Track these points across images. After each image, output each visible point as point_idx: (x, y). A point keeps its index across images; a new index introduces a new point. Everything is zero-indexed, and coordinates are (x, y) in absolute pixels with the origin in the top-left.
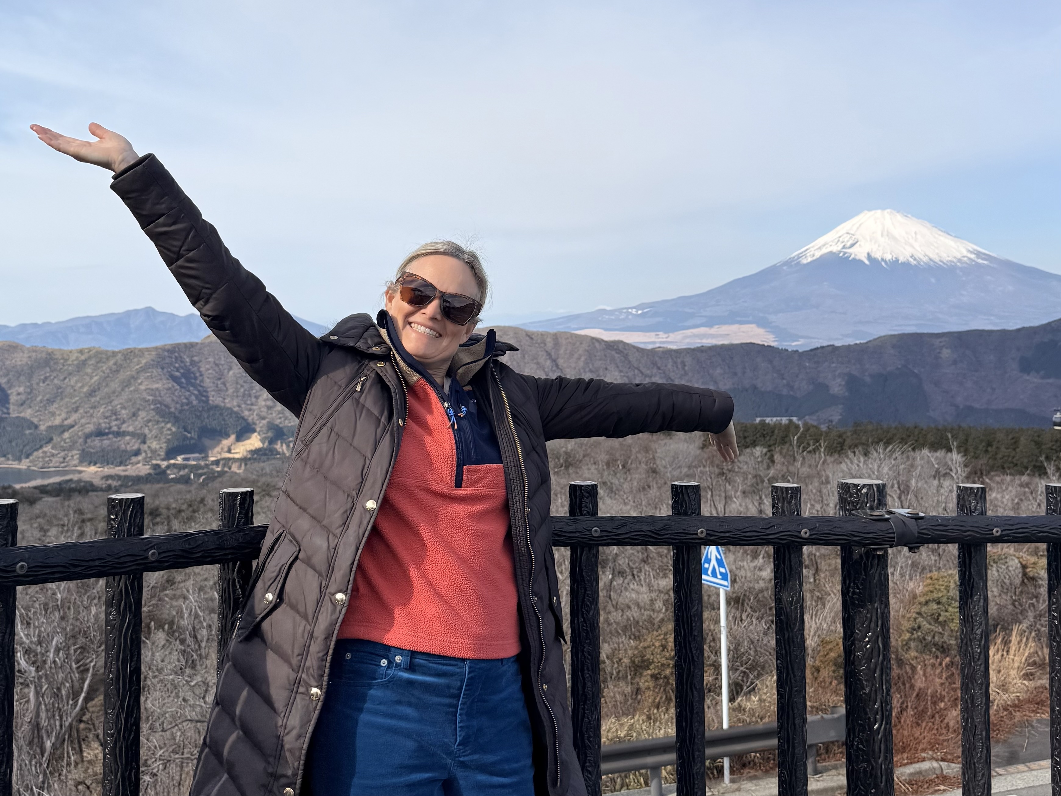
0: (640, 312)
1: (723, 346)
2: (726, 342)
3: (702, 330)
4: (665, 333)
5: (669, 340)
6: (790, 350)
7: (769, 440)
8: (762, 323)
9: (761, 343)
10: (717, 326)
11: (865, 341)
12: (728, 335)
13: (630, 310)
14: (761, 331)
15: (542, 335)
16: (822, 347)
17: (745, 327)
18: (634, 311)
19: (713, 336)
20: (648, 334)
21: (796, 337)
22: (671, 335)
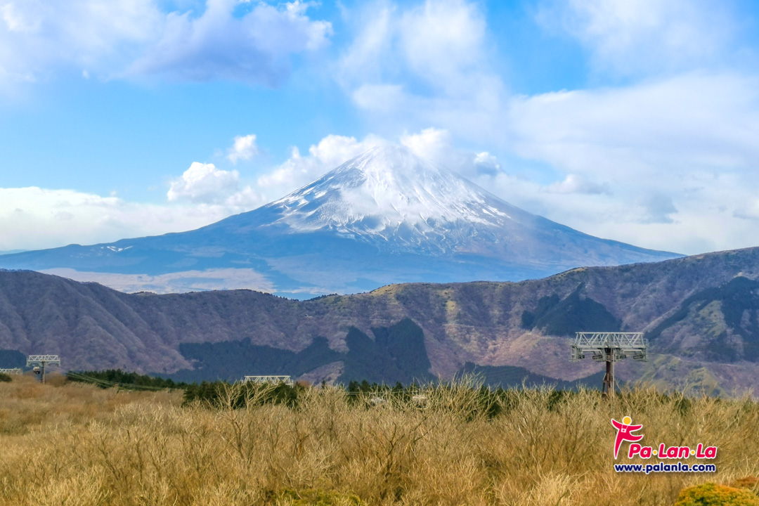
0: (120, 250)
1: (216, 293)
2: (219, 288)
3: (193, 274)
4: (149, 275)
5: (153, 283)
6: (289, 299)
8: (261, 267)
9: (258, 290)
10: (210, 269)
12: (222, 279)
13: (108, 247)
14: (259, 276)
16: (324, 297)
18: (113, 249)
19: (204, 280)
20: (129, 276)
21: (296, 284)
22: (156, 277)
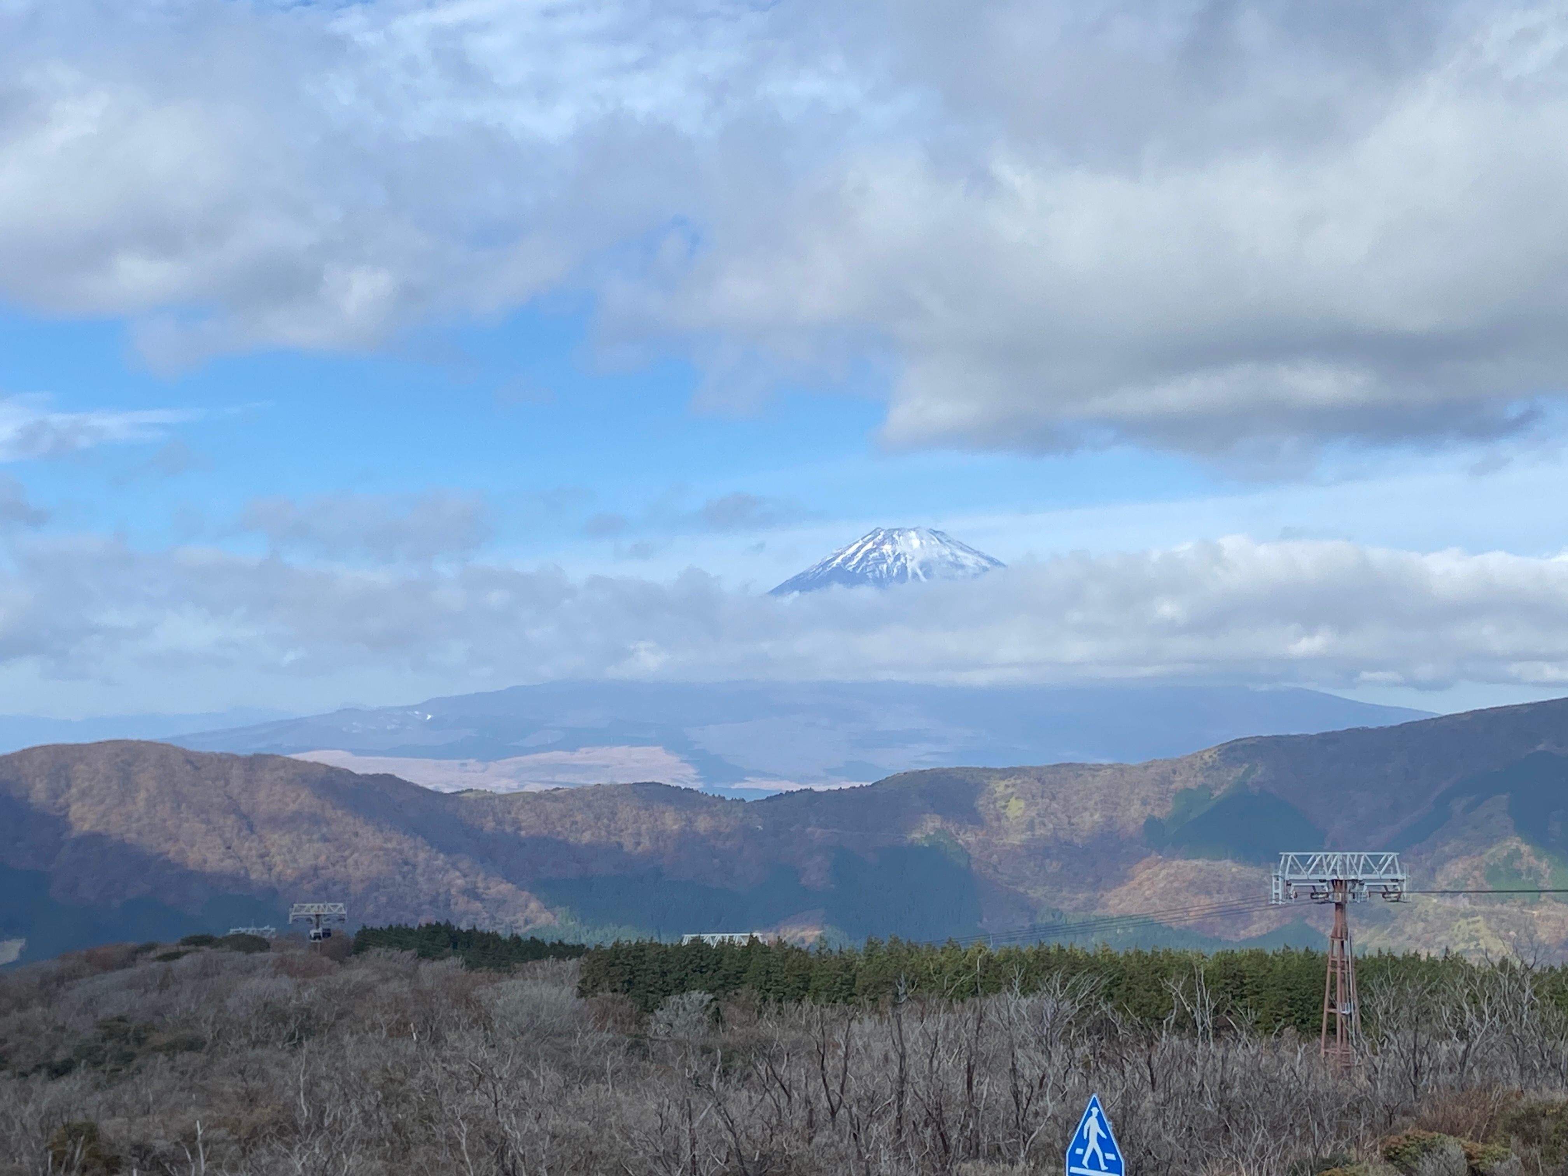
0: (430, 716)
3: (558, 756)
7: (711, 978)
8: (672, 744)
9: (673, 783)
10: (587, 749)
11: (870, 784)
14: (670, 759)
15: (220, 760)
17: (640, 753)
20: (444, 763)
21: (737, 774)
